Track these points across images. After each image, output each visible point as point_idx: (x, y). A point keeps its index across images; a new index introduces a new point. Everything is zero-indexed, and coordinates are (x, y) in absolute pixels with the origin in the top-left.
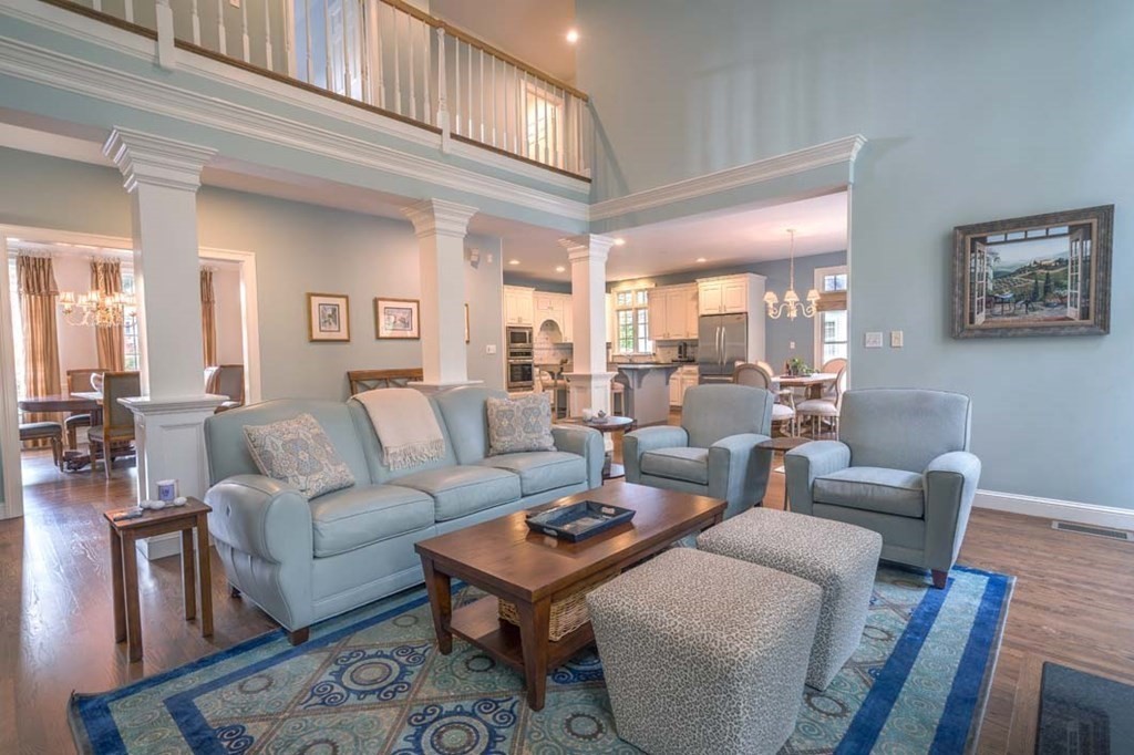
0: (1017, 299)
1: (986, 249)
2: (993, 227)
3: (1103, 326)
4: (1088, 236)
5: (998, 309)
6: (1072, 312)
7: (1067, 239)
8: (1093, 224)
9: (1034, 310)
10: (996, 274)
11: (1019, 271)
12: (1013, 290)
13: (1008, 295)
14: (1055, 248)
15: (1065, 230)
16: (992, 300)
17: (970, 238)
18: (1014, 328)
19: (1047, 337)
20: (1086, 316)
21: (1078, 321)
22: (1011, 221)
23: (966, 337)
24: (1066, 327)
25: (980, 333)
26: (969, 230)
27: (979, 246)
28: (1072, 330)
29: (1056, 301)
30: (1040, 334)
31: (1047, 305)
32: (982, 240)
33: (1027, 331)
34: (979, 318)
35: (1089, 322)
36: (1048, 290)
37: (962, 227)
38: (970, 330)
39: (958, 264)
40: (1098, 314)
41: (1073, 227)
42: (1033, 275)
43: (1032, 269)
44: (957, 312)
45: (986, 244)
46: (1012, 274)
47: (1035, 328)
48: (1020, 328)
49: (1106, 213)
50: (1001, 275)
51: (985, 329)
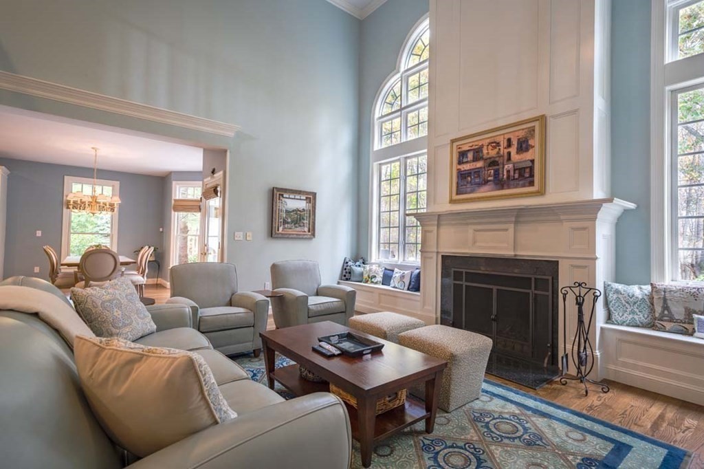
0: (292, 222)
1: (284, 199)
2: (286, 190)
3: (314, 235)
4: (310, 202)
5: (286, 226)
6: (306, 229)
7: (305, 202)
8: (311, 198)
9: (296, 227)
10: (286, 211)
11: (293, 211)
12: (291, 219)
13: (289, 220)
14: (302, 205)
15: (305, 198)
16: (285, 222)
17: (278, 193)
18: (290, 234)
19: (300, 238)
20: (309, 231)
21: (307, 233)
22: (291, 190)
23: (277, 238)
24: (304, 235)
25: (280, 235)
26: (279, 190)
27: (281, 198)
28: (306, 236)
29: (302, 224)
30: (298, 237)
31: (300, 226)
32: (282, 195)
33: (295, 236)
34: (281, 229)
35: (310, 233)
36: (300, 220)
37: (276, 188)
38: (278, 234)
39: (274, 203)
40: (312, 231)
41: (307, 198)
42: (296, 214)
43: (296, 211)
44: (274, 225)
45: (283, 197)
46: (291, 212)
47: (297, 235)
48: (293, 234)
49: (314, 194)
50: (287, 212)
51: (282, 234)
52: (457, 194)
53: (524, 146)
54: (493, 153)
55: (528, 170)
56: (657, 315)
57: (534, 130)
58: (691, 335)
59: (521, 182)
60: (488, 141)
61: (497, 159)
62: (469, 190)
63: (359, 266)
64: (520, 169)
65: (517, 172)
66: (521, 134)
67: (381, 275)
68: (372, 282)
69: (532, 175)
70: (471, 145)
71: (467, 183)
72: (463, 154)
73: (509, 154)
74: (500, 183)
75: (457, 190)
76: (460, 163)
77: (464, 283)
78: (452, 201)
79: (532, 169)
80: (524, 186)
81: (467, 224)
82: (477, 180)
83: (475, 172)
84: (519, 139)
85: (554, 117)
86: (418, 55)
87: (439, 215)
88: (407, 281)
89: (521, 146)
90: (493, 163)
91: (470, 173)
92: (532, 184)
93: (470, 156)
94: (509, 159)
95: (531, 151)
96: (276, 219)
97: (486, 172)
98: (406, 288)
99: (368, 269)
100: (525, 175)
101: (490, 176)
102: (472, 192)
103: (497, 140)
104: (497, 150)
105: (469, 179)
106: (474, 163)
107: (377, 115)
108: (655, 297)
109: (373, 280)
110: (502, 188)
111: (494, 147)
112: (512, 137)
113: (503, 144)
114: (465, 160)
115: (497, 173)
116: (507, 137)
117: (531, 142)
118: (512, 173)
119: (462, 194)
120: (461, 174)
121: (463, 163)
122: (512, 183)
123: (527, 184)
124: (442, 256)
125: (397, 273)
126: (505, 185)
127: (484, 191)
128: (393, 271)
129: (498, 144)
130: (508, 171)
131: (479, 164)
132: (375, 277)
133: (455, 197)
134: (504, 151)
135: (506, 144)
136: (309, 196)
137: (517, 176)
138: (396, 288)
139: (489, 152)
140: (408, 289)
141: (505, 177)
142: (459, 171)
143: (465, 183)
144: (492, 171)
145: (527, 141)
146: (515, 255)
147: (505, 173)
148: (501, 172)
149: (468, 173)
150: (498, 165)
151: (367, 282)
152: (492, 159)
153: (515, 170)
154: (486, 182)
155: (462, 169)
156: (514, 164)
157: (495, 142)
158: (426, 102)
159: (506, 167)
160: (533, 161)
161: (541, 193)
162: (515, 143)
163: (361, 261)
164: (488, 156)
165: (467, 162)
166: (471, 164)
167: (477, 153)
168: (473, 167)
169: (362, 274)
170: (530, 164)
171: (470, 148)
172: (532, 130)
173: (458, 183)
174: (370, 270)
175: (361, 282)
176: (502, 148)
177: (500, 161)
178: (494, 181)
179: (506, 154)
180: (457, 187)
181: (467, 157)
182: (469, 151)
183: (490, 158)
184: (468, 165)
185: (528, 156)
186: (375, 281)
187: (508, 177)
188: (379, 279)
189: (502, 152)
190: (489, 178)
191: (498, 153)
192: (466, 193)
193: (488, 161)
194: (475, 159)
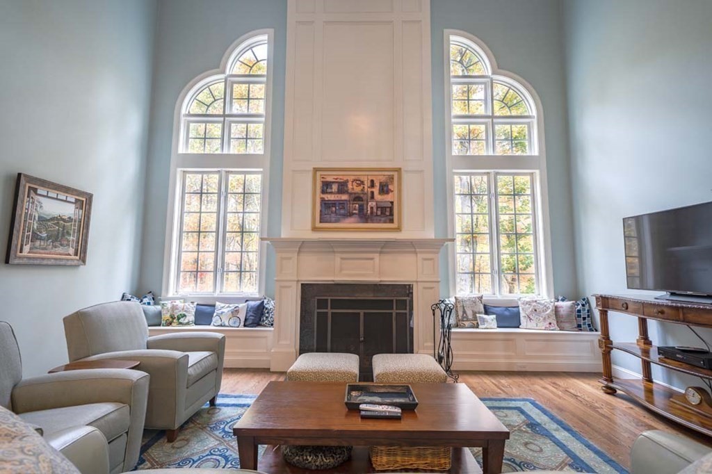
0: (49, 237)
1: (37, 198)
2: (43, 184)
3: (84, 260)
4: (81, 209)
5: (38, 243)
6: (71, 251)
7: (74, 205)
8: (85, 202)
9: (56, 247)
10: (39, 217)
11: (53, 219)
12: (47, 232)
13: (44, 235)
14: (67, 210)
15: (73, 200)
16: (35, 237)
17: (28, 185)
18: (43, 259)
19: (59, 266)
20: (76, 254)
21: (73, 257)
22: (53, 184)
23: (19, 265)
24: (68, 260)
25: (25, 261)
26: (31, 179)
27: (32, 194)
28: (69, 263)
29: (65, 243)
30: (59, 265)
31: (62, 245)
32: (35, 190)
33: (52, 262)
34: (27, 248)
35: (78, 258)
36: (63, 235)
37: (25, 176)
38: (20, 258)
39: (19, 202)
40: (82, 253)
41: (76, 199)
42: (57, 224)
43: (58, 220)
44: (14, 242)
45: (37, 194)
46: (49, 220)
47: (56, 259)
48: (48, 259)
49: (89, 197)
50: (42, 220)
51: (29, 258)
52: (321, 222)
53: (385, 189)
54: (358, 189)
55: (388, 210)
56: (460, 318)
57: (393, 179)
58: (477, 327)
59: (383, 219)
60: (353, 178)
61: (362, 196)
62: (333, 219)
63: (149, 304)
64: (382, 208)
65: (379, 209)
66: (383, 179)
67: (193, 312)
68: (181, 323)
69: (392, 214)
70: (336, 177)
71: (332, 212)
72: (326, 186)
73: (372, 193)
74: (364, 217)
75: (321, 219)
76: (323, 192)
77: (330, 311)
78: (315, 229)
79: (391, 209)
80: (385, 222)
81: (334, 252)
82: (342, 211)
83: (340, 204)
84: (380, 183)
85: (406, 171)
86: (249, 66)
87: (303, 242)
88: (242, 316)
89: (383, 189)
90: (357, 198)
91: (335, 204)
92: (392, 221)
93: (335, 188)
94: (372, 197)
95: (390, 194)
96: (18, 231)
97: (351, 205)
98: (242, 324)
99: (169, 306)
100: (387, 213)
101: (355, 209)
102: (336, 221)
103: (362, 179)
104: (361, 187)
105: (334, 209)
106: (339, 195)
107: (184, 111)
108: (459, 306)
109: (182, 320)
110: (367, 222)
111: (359, 185)
112: (374, 179)
113: (367, 184)
114: (329, 190)
115: (361, 209)
116: (370, 178)
117: (390, 187)
118: (375, 210)
119: (326, 222)
120: (325, 204)
121: (327, 193)
122: (375, 218)
123: (388, 221)
124: (302, 284)
125: (223, 309)
126: (369, 220)
127: (349, 223)
128: (214, 306)
129: (362, 183)
130: (372, 208)
131: (344, 197)
132: (185, 316)
133: (318, 225)
134: (368, 190)
135: (369, 185)
136: (81, 198)
137: (379, 213)
138: (224, 326)
139: (353, 188)
140: (245, 326)
141: (369, 212)
142: (323, 200)
143: (330, 213)
144: (357, 205)
145: (388, 186)
146: (381, 281)
147: (369, 209)
148: (365, 207)
149: (332, 204)
150: (362, 201)
151: (170, 324)
152: (357, 195)
153: (377, 208)
154: (351, 215)
155: (326, 199)
156: (377, 202)
157: (359, 181)
158: (263, 119)
159: (370, 203)
160: (392, 203)
161: (399, 229)
162: (377, 184)
163: (150, 296)
164: (353, 191)
165: (331, 193)
166: (336, 195)
167: (342, 188)
168: (337, 199)
169: (160, 314)
170: (390, 205)
171: (334, 180)
172: (392, 178)
173: (321, 211)
174: (174, 308)
175: (160, 325)
176: (366, 187)
177: (365, 198)
178: (359, 214)
179: (369, 192)
180: (321, 215)
181: (332, 188)
182: (333, 182)
183: (355, 194)
184: (333, 196)
185: (388, 198)
186: (186, 321)
187: (372, 213)
188: (191, 318)
189: (366, 190)
190: (354, 212)
191: (363, 190)
192: (330, 222)
193: (353, 196)
194: (340, 191)
